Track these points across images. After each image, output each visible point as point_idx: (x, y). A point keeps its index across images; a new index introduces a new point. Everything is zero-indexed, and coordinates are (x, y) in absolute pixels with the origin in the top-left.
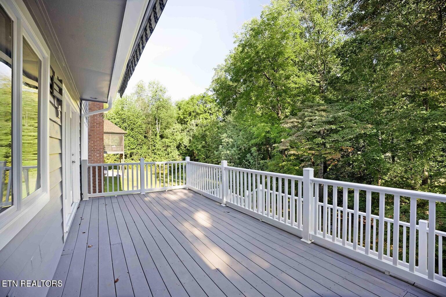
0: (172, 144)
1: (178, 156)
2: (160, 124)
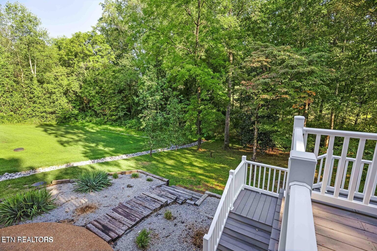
0: (57, 90)
2: (35, 66)
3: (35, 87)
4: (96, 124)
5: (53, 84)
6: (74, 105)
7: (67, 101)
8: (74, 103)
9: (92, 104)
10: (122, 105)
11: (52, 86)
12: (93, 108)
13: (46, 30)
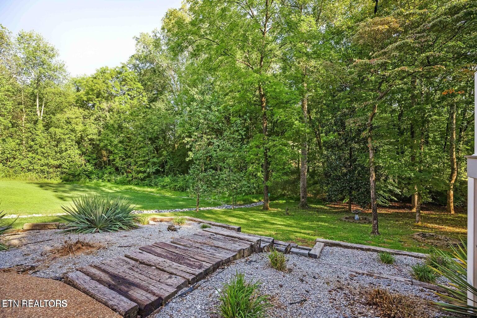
0: (68, 136)
1: (78, 157)
2: (43, 106)
3: (38, 132)
4: (117, 183)
5: (63, 129)
6: (88, 158)
7: (79, 152)
8: (89, 156)
9: (113, 157)
10: (153, 158)
11: (62, 131)
12: (114, 163)
13: (64, 63)
